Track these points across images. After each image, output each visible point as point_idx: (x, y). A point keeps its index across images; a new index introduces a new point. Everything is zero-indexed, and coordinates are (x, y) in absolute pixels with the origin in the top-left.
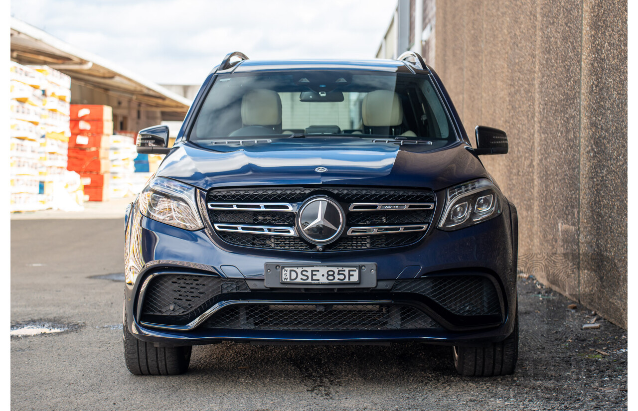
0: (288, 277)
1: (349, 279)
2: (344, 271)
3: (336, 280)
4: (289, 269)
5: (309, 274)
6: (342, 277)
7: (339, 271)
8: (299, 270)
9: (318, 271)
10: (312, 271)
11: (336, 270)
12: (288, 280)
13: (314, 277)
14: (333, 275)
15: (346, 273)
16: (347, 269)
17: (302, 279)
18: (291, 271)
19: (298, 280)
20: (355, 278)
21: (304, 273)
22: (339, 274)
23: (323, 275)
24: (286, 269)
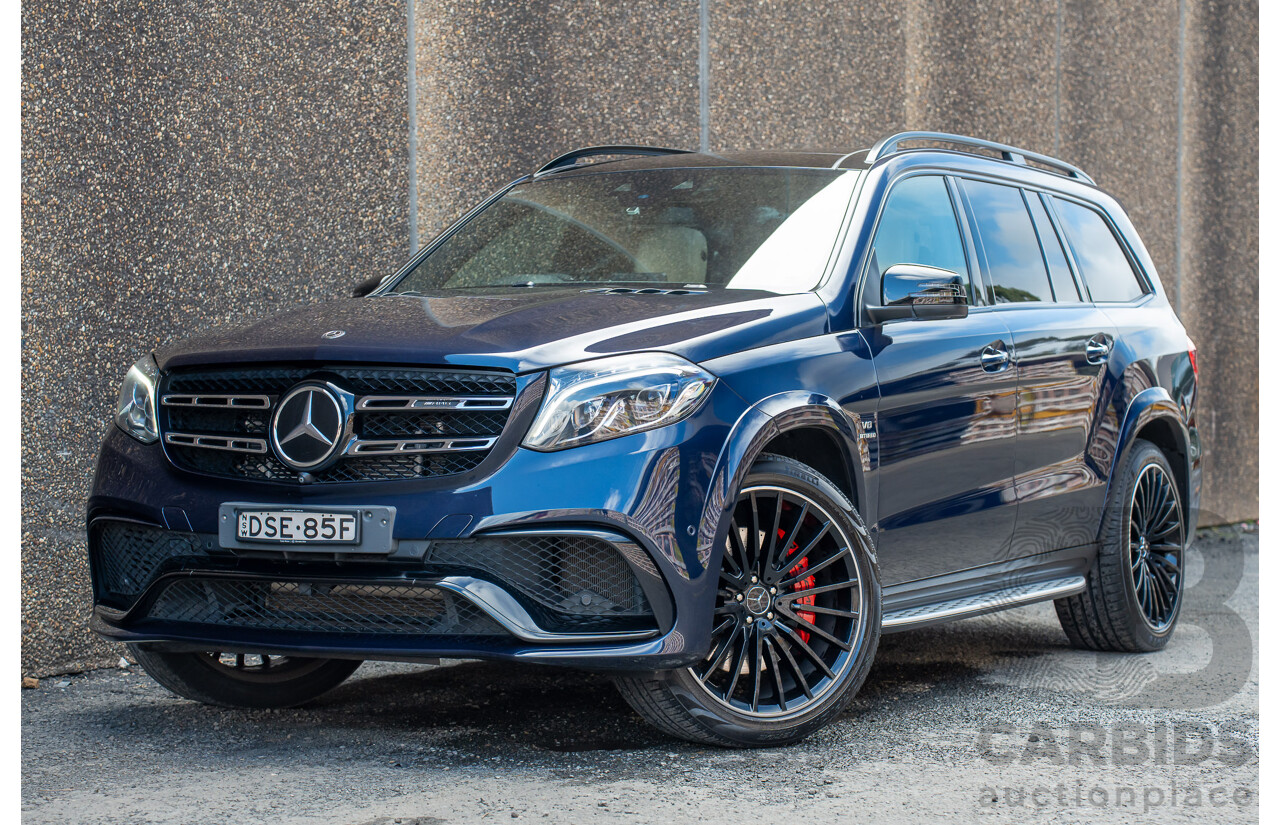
0: (247, 529)
1: (341, 536)
2: (333, 520)
3: (319, 538)
4: (249, 515)
5: (277, 525)
6: (329, 532)
7: (325, 520)
8: (263, 517)
9: (290, 519)
10: (282, 519)
11: (319, 517)
12: (248, 535)
13: (285, 531)
14: (314, 528)
15: (336, 525)
16: (337, 517)
17: (267, 534)
18: (252, 518)
19: (262, 536)
20: (349, 536)
21: (270, 522)
22: (324, 526)
23: (298, 528)
24: (245, 514)
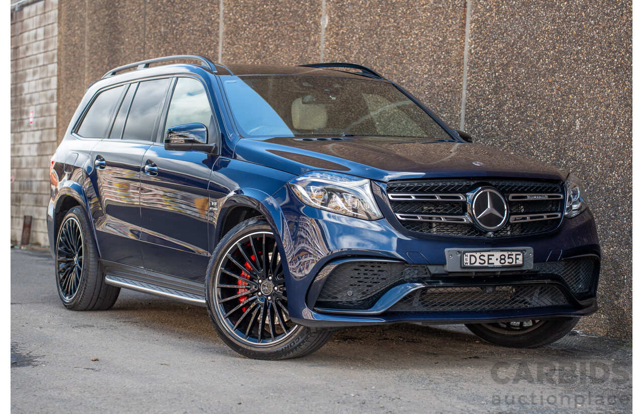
0: (468, 261)
1: (516, 263)
2: (512, 255)
3: (507, 264)
4: (469, 254)
5: (486, 258)
6: (510, 260)
7: (509, 255)
8: (478, 255)
9: (493, 255)
10: (489, 256)
11: (506, 254)
12: (469, 265)
13: (490, 262)
14: (504, 259)
15: (514, 257)
16: (514, 253)
17: (480, 263)
18: (471, 256)
19: (477, 264)
20: (520, 262)
21: (482, 257)
22: (509, 258)
23: (497, 259)
24: (466, 254)
